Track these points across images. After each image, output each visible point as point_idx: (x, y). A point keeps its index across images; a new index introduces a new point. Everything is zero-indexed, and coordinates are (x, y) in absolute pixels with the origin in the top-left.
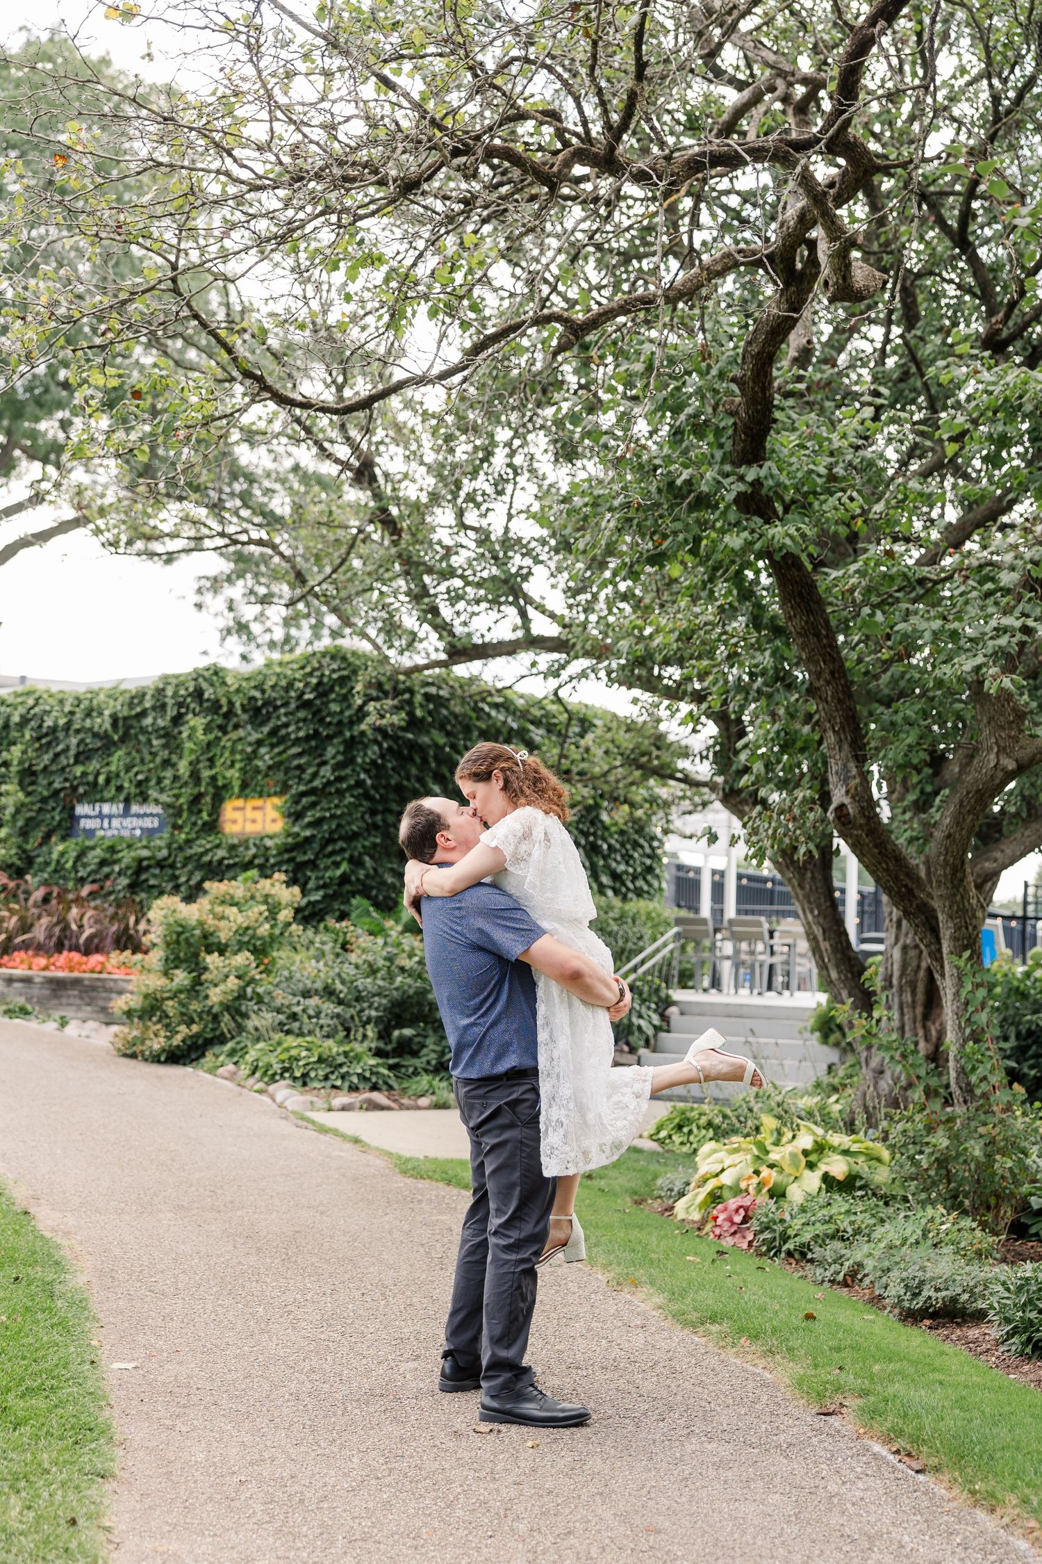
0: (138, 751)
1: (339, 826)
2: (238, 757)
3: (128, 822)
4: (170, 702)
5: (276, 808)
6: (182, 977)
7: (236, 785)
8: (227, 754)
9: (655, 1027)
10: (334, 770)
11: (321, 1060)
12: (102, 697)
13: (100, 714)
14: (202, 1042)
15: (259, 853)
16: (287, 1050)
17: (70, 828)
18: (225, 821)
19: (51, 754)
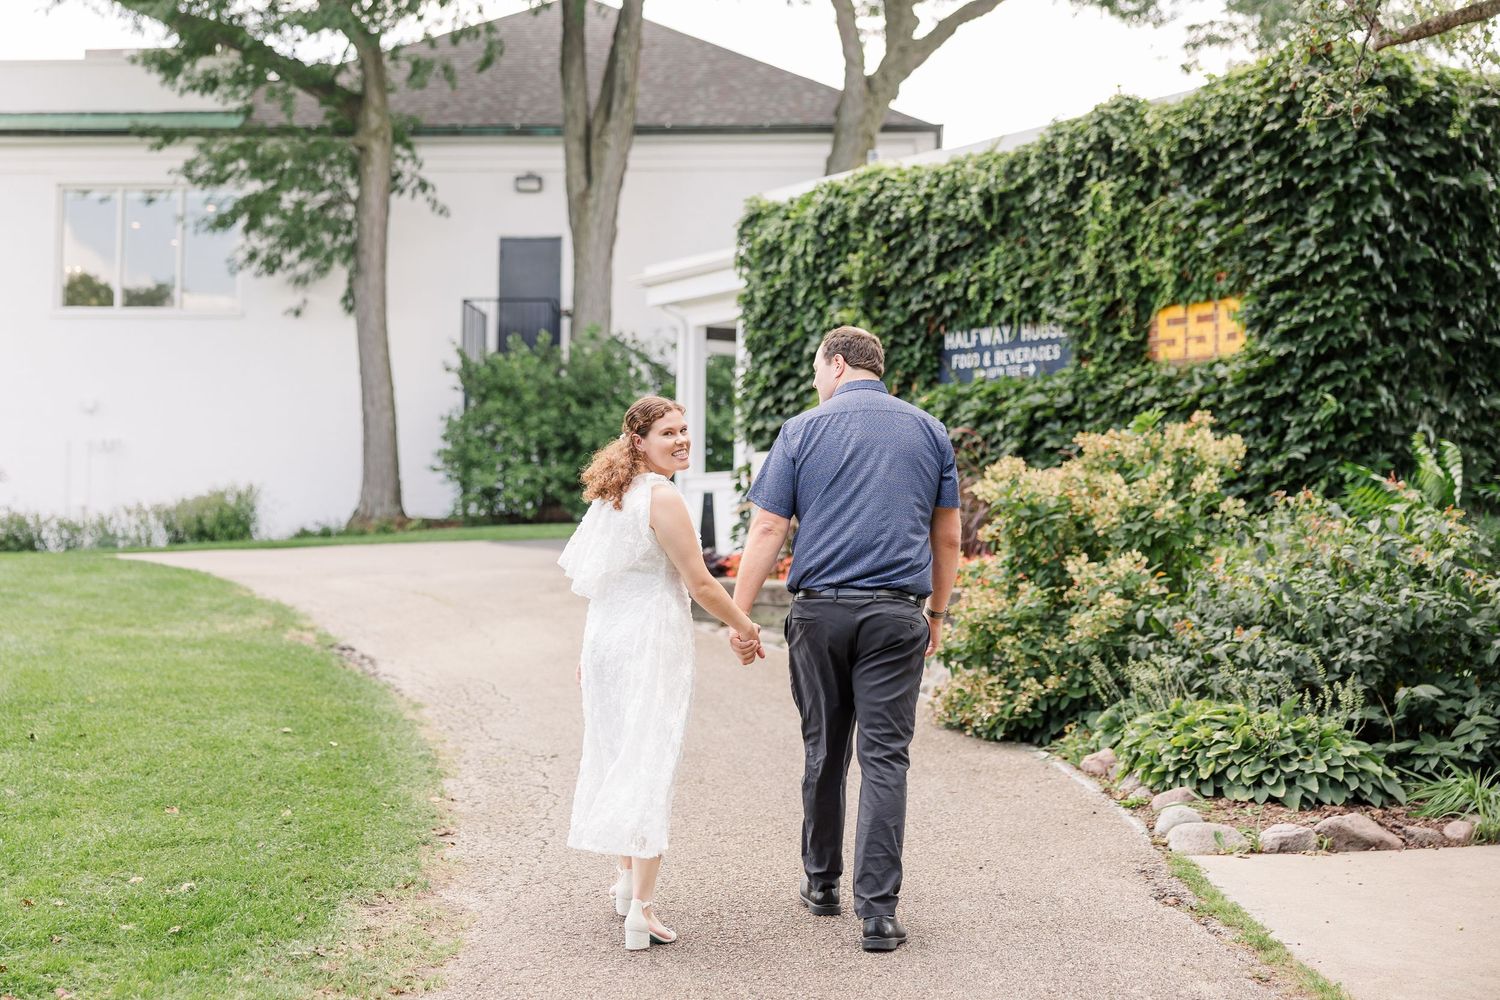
0: (1026, 245)
1: (1329, 334)
2: (1169, 238)
3: (1016, 355)
4: (1062, 162)
5: (1233, 315)
6: (1031, 596)
7: (1169, 281)
8: (1152, 235)
10: (1320, 246)
11: (1247, 748)
12: (969, 167)
13: (967, 194)
14: (1064, 705)
15: (1209, 387)
16: (1188, 728)
17: (937, 370)
18: (1156, 343)
19: (903, 263)
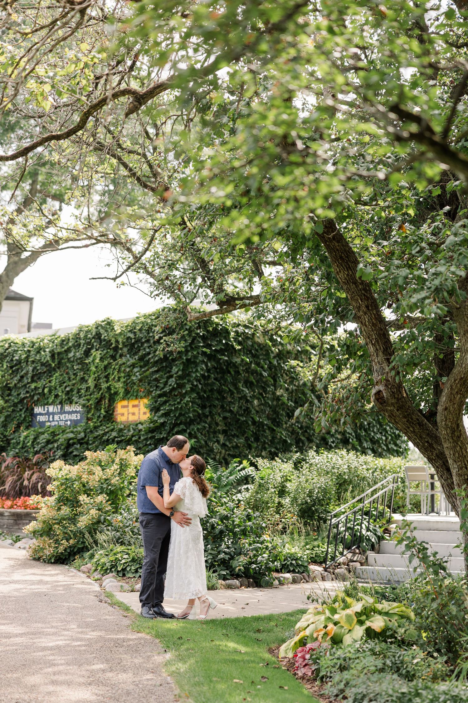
0: (67, 373)
1: (180, 414)
3: (62, 417)
4: (82, 341)
5: (145, 405)
6: (65, 511)
7: (121, 391)
8: (116, 373)
9: (379, 537)
10: (177, 381)
11: (133, 560)
12: (46, 341)
13: (45, 351)
14: (75, 550)
15: (135, 433)
16: (115, 554)
17: (31, 421)
18: (117, 415)
19: (18, 377)
